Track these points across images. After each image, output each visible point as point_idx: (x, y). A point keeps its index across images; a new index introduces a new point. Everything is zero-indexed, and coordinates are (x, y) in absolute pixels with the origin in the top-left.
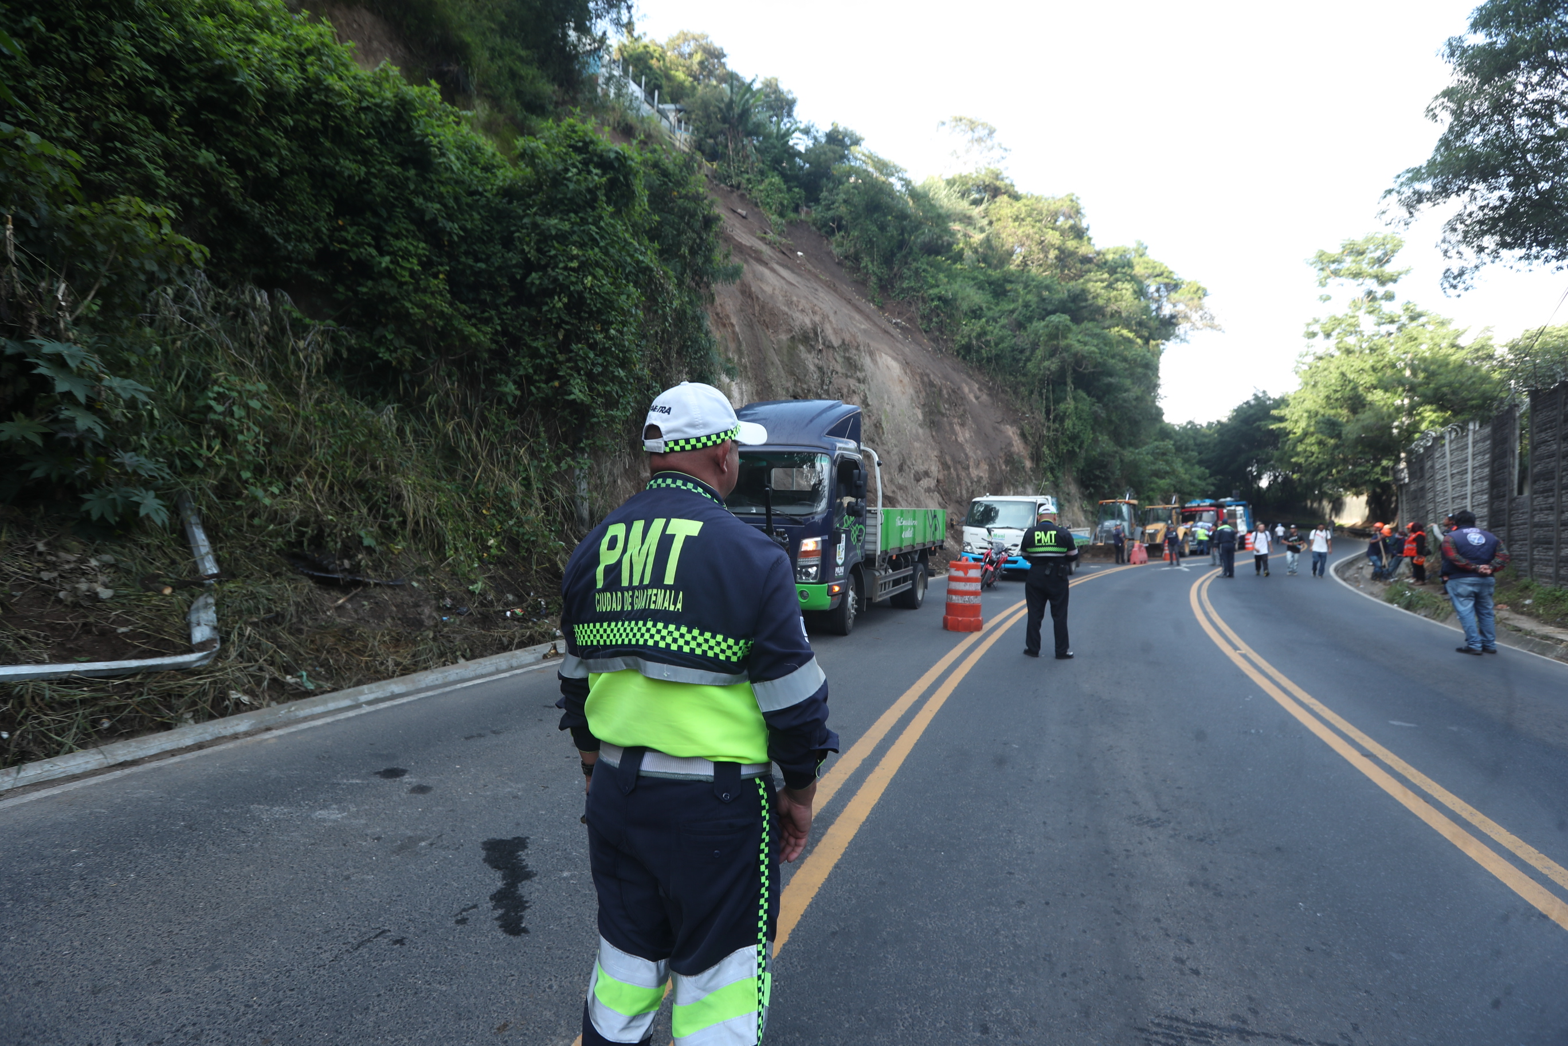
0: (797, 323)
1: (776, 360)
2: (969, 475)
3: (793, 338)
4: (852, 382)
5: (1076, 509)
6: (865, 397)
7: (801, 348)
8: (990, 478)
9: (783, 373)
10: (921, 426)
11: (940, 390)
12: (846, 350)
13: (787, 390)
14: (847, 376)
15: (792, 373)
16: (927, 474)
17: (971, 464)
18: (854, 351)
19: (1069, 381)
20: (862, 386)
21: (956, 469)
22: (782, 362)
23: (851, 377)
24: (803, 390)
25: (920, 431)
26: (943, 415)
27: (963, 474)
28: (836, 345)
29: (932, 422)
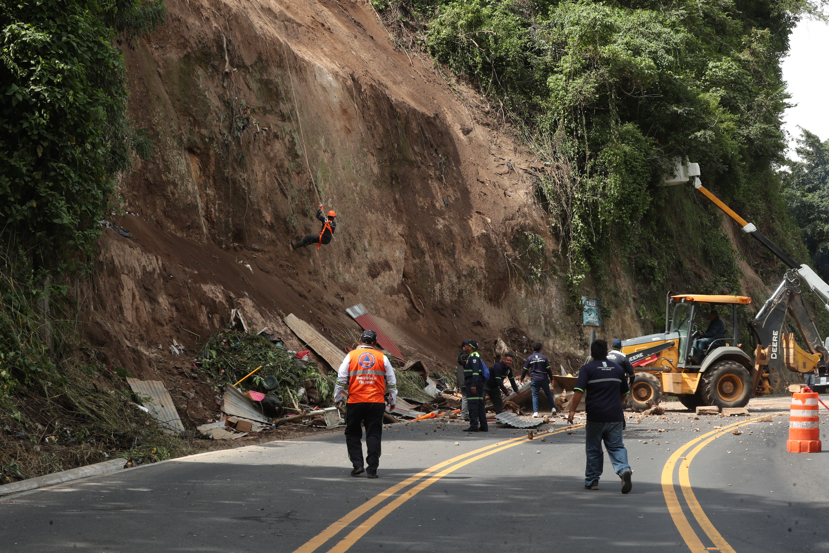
0: (194, 33)
1: (162, 91)
2: (454, 265)
3: (187, 56)
4: (272, 119)
5: (627, 318)
6: (292, 142)
7: (200, 72)
8: (490, 270)
9: (173, 114)
10: (376, 184)
11: (407, 122)
12: (264, 69)
13: (180, 141)
14: (265, 112)
15: (186, 112)
16: (386, 266)
17: (459, 246)
18: (275, 70)
19: (614, 110)
20: (288, 127)
21: (433, 257)
22: (171, 94)
23: (270, 112)
24: (202, 137)
25: (376, 192)
26: (412, 164)
27: (444, 263)
28: (248, 63)
29: (394, 177)
